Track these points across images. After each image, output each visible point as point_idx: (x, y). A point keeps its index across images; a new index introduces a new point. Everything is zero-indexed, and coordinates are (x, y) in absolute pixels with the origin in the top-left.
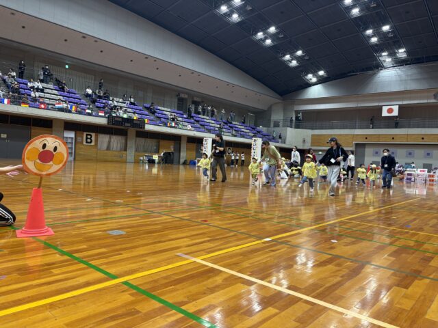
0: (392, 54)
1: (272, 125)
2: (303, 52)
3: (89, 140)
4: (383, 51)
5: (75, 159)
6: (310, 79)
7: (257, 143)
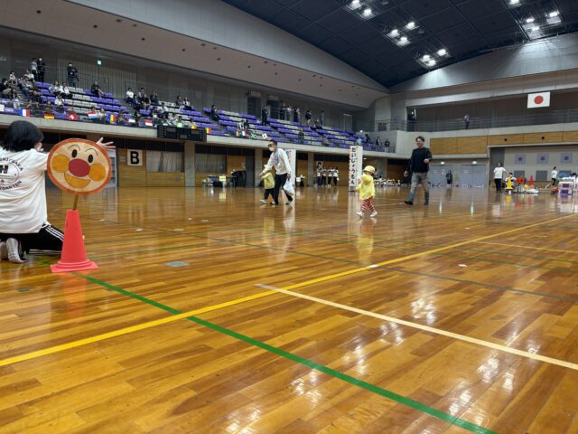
0: (540, 20)
1: (376, 128)
2: (416, 25)
3: (135, 160)
4: (528, 17)
5: (118, 186)
6: (427, 62)
7: (357, 153)
